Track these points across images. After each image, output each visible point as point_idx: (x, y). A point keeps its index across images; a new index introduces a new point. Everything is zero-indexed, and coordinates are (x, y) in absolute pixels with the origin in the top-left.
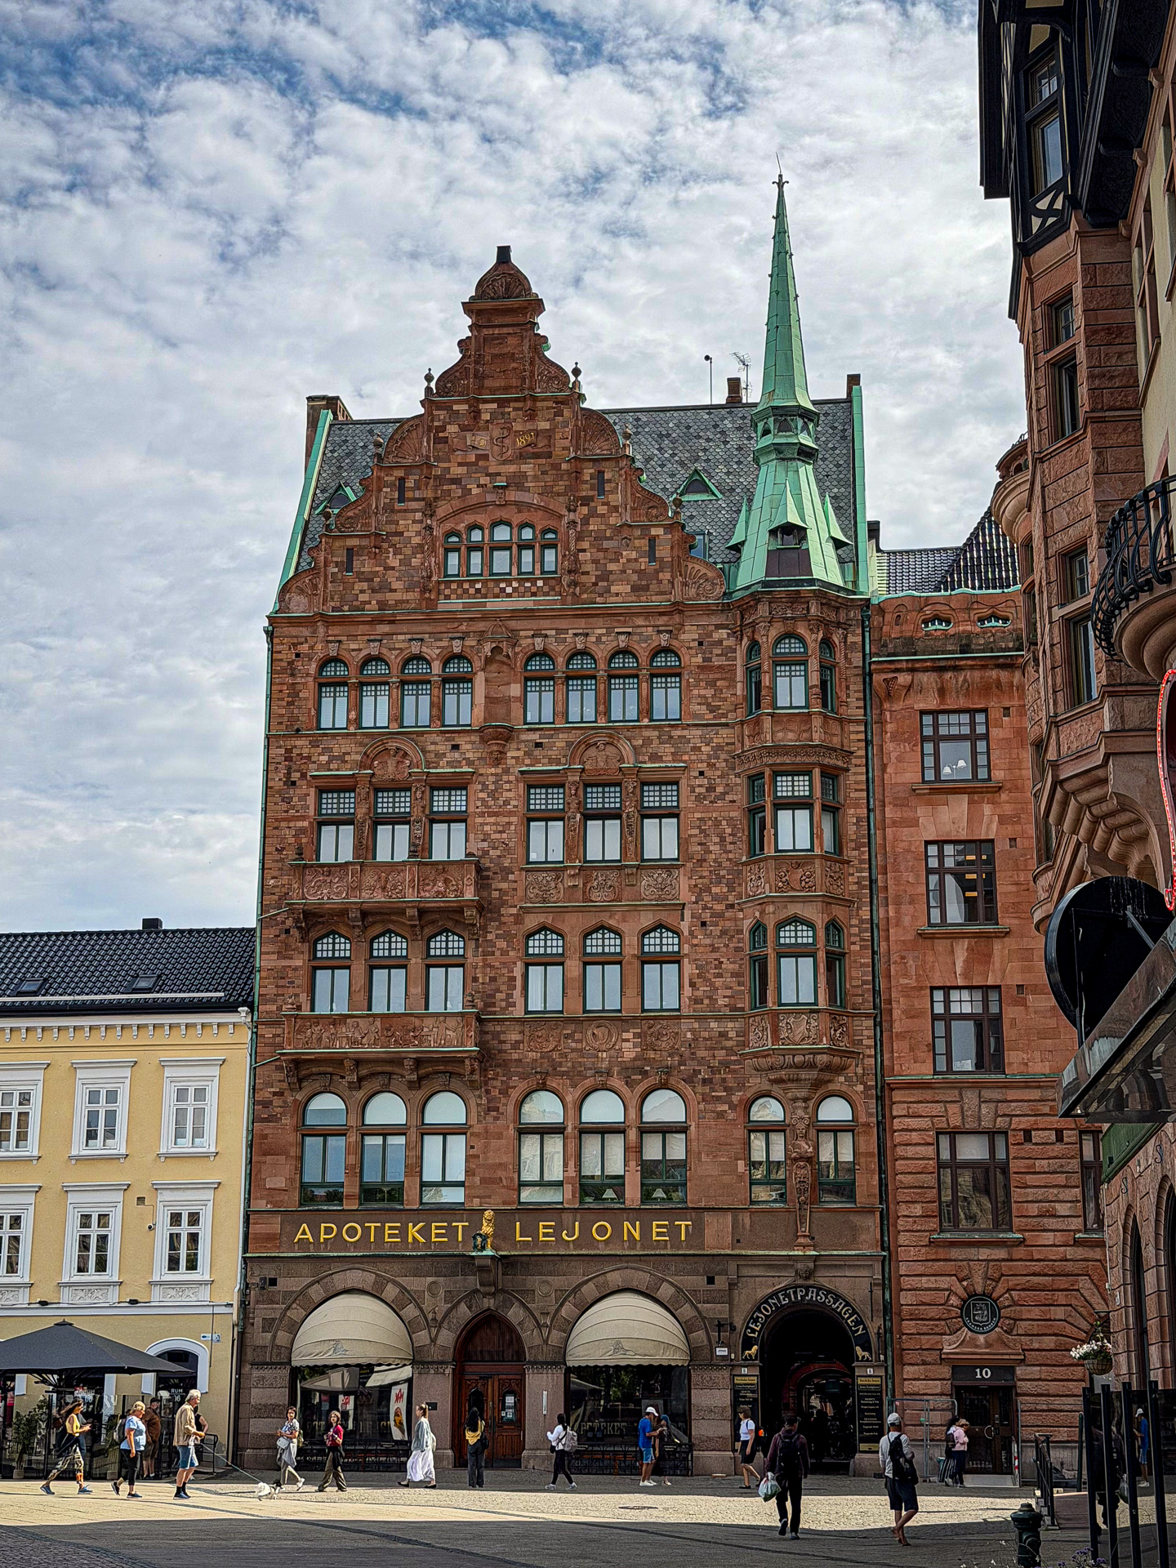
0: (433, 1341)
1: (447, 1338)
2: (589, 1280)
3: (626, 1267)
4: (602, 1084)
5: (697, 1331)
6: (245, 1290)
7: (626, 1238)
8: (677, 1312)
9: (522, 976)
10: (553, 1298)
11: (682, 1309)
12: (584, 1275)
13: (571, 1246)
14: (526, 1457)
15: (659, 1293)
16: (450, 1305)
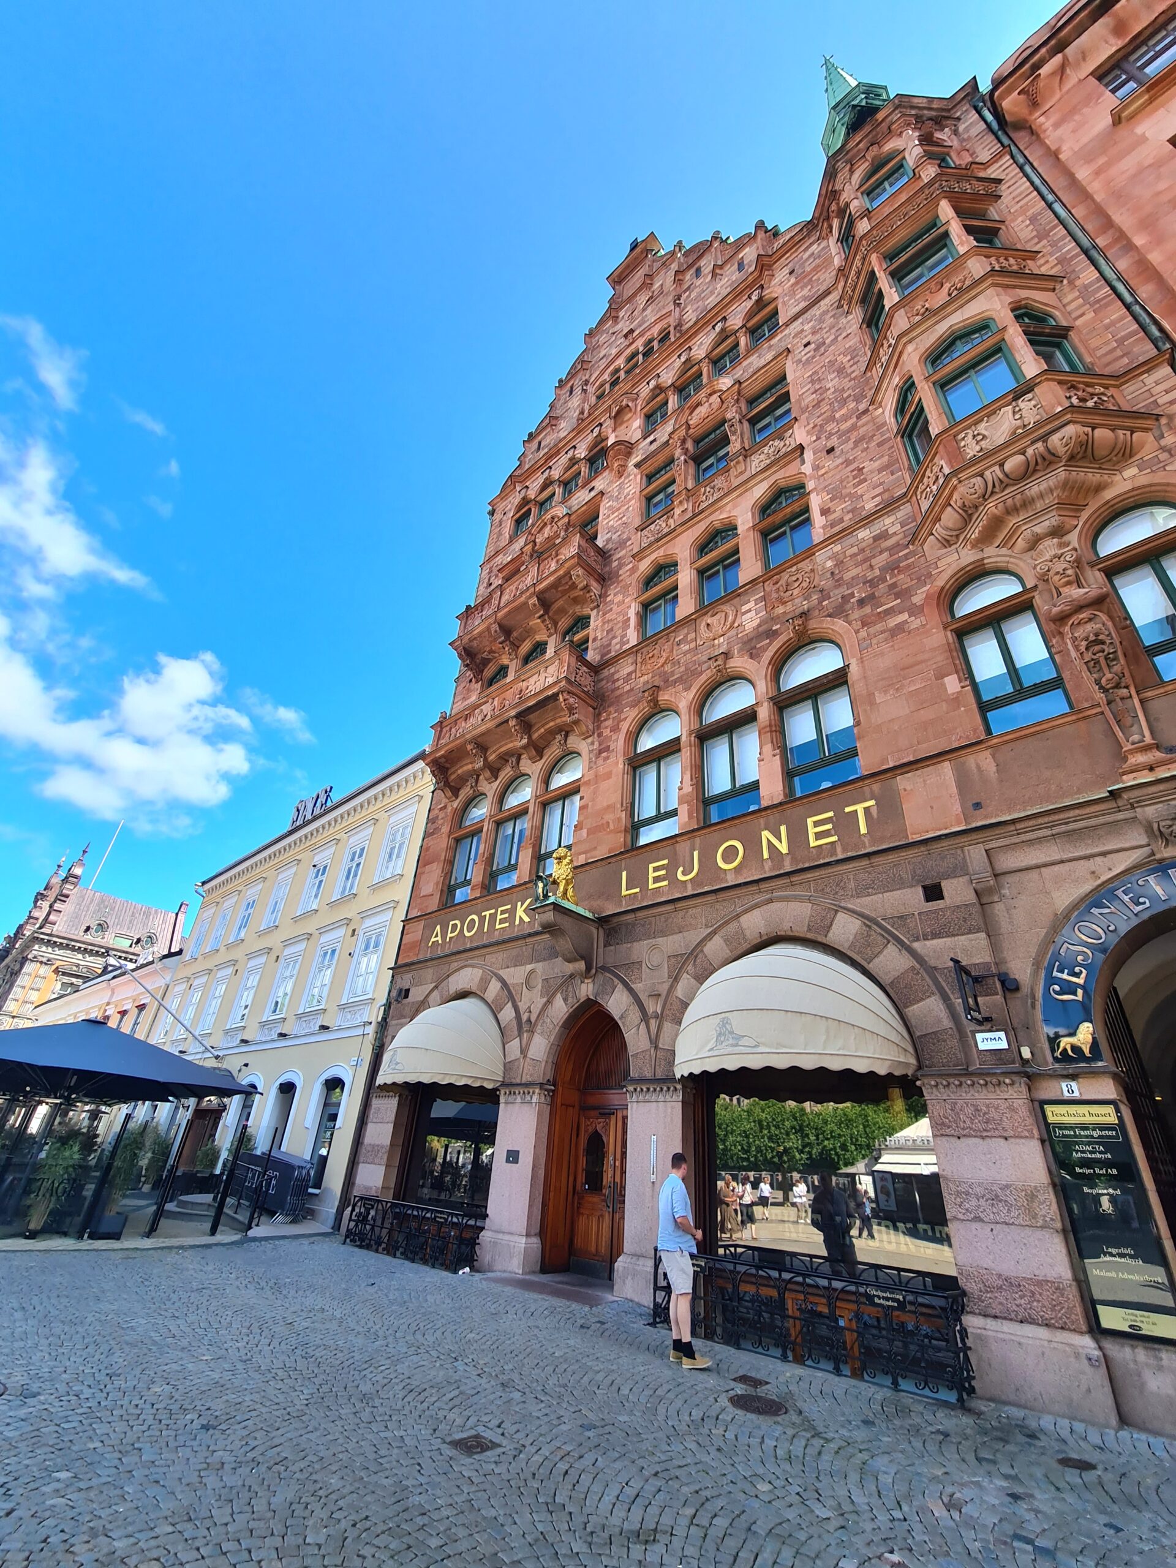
0: (524, 1051)
1: (540, 1047)
2: (714, 932)
3: (771, 901)
4: (719, 671)
5: (922, 999)
6: (388, 1006)
7: (766, 855)
8: (871, 965)
9: (637, 614)
10: (666, 970)
11: (881, 957)
12: (707, 926)
13: (689, 886)
14: (621, 1269)
15: (830, 934)
16: (545, 999)
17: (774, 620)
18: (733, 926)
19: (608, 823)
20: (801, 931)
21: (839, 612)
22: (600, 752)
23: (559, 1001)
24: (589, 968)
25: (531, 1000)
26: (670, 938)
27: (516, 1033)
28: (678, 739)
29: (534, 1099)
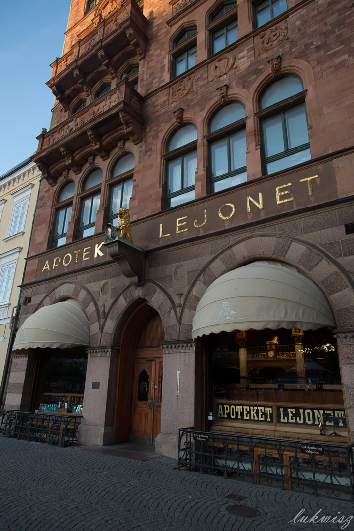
0: (102, 329)
1: (110, 325)
2: (216, 257)
3: (251, 237)
4: (223, 97)
5: (341, 290)
6: (19, 307)
7: (249, 210)
8: (311, 272)
9: (169, 62)
10: (186, 280)
11: (317, 267)
12: (212, 254)
13: (201, 231)
14: (159, 441)
15: (287, 255)
16: (113, 300)
17: (260, 62)
18: (228, 252)
19: (151, 195)
20: (269, 254)
21: (303, 55)
22: (146, 152)
23: (122, 299)
24: (140, 280)
25: (105, 300)
26: (189, 262)
27: (97, 319)
28: (196, 141)
29: (108, 355)
